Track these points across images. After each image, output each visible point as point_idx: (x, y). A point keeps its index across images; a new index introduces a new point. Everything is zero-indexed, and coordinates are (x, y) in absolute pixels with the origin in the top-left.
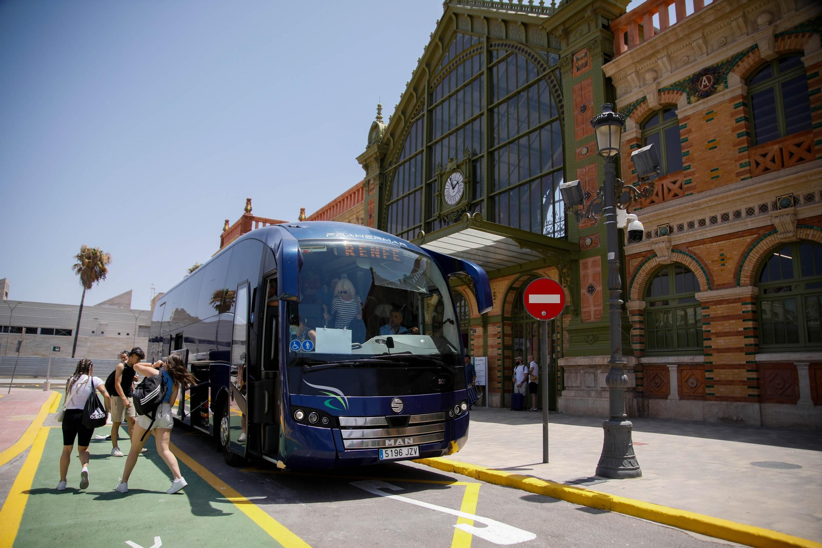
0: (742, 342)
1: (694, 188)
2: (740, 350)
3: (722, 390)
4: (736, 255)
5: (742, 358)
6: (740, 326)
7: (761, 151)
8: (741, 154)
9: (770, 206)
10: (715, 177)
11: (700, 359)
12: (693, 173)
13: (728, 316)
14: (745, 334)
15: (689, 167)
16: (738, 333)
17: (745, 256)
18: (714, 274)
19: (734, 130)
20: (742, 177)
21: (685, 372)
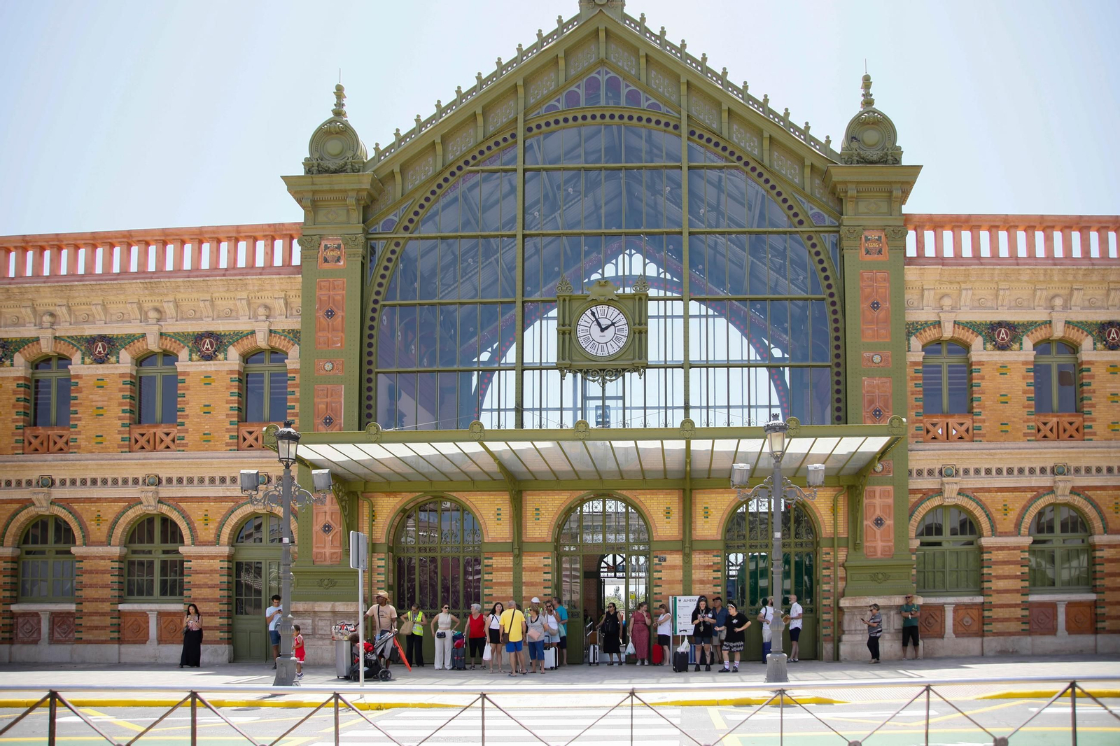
0: (1018, 584)
1: (984, 436)
2: (1017, 591)
3: (998, 627)
4: (1016, 507)
5: (1018, 599)
6: (1018, 571)
7: (1043, 419)
8: (1029, 417)
9: (1048, 471)
10: (1004, 432)
11: (979, 599)
12: (984, 421)
13: (1008, 561)
14: (1022, 577)
15: (979, 414)
16: (1016, 577)
17: (1025, 509)
18: (997, 522)
19: (1025, 392)
20: (1029, 438)
21: (960, 612)
